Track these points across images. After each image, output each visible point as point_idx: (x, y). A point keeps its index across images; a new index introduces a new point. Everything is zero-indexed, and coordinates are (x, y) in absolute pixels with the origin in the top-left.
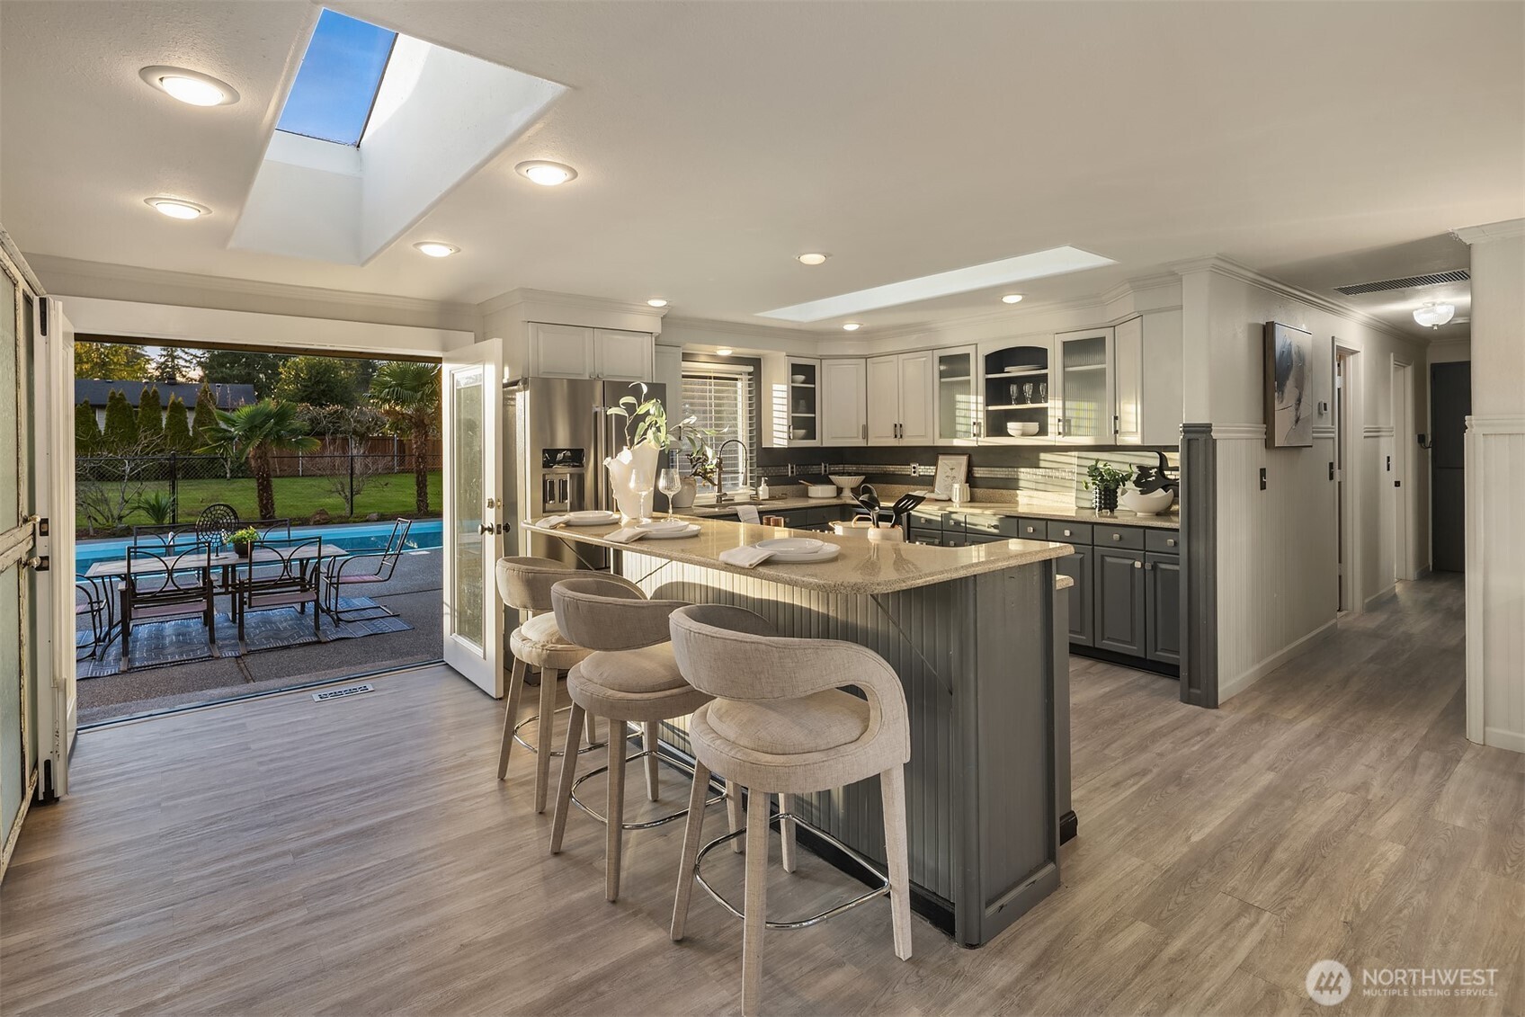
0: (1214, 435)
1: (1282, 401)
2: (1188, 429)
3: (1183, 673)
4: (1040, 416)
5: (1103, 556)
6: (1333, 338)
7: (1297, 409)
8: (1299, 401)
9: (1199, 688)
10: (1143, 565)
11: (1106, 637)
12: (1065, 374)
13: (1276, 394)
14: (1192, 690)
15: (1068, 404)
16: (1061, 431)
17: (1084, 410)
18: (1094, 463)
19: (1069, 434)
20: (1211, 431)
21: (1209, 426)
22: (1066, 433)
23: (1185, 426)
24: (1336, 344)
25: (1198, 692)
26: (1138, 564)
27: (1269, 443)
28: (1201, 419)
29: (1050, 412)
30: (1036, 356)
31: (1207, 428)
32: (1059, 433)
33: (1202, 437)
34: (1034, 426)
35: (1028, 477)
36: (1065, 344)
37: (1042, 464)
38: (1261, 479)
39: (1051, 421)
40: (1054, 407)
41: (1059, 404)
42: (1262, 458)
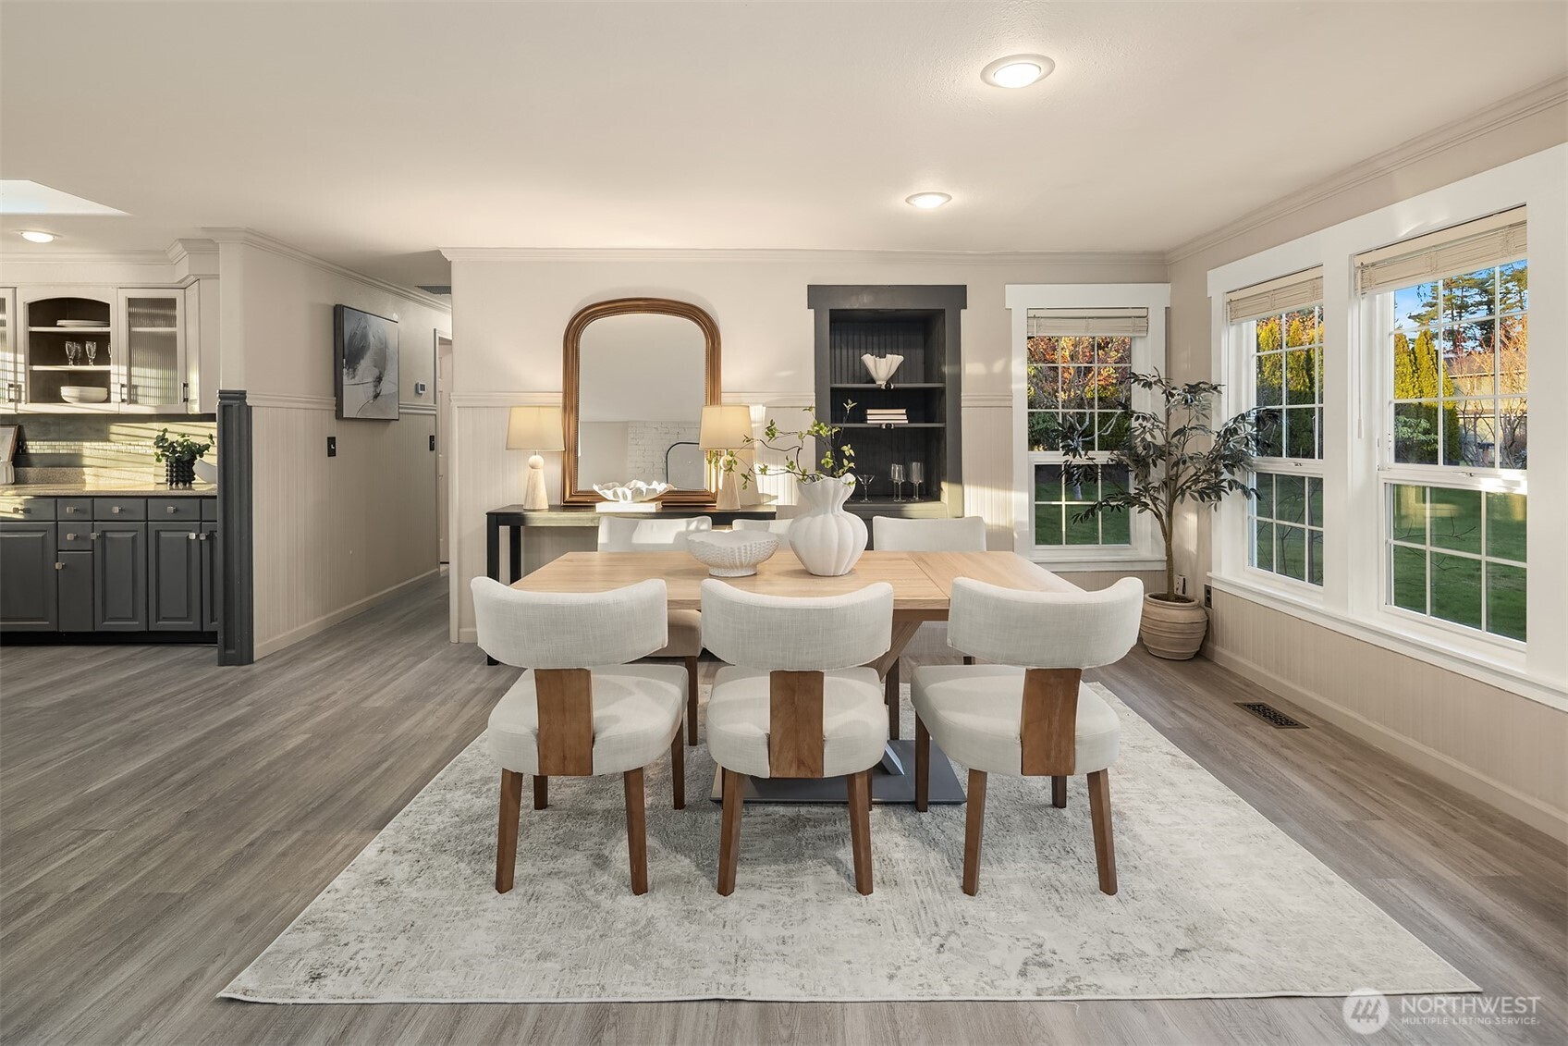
0: (249, 402)
1: (354, 377)
2: (224, 395)
3: (220, 637)
4: (102, 380)
5: (158, 532)
6: (435, 330)
7: (376, 386)
8: (379, 379)
9: (234, 648)
10: (197, 536)
11: (161, 618)
12: (131, 335)
13: (345, 370)
14: (229, 652)
15: (135, 370)
16: (125, 397)
17: (147, 376)
18: (161, 434)
19: (135, 402)
20: (245, 398)
21: (243, 393)
22: (132, 400)
23: (220, 392)
24: (438, 335)
25: (233, 652)
26: (193, 536)
27: (339, 414)
28: (235, 386)
29: (113, 379)
30: (98, 310)
31: (242, 395)
32: (123, 401)
33: (235, 403)
34: (98, 392)
35: (95, 453)
36: (129, 300)
37: (113, 437)
38: (329, 446)
39: (115, 388)
40: (117, 372)
41: (124, 369)
42: (333, 428)
